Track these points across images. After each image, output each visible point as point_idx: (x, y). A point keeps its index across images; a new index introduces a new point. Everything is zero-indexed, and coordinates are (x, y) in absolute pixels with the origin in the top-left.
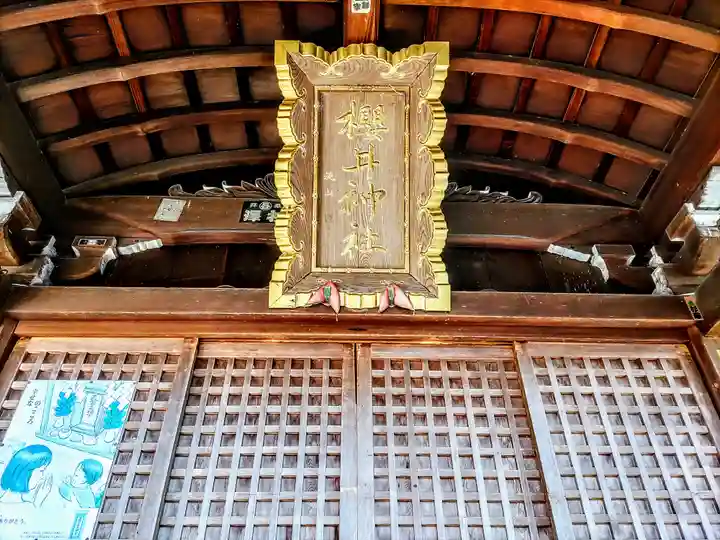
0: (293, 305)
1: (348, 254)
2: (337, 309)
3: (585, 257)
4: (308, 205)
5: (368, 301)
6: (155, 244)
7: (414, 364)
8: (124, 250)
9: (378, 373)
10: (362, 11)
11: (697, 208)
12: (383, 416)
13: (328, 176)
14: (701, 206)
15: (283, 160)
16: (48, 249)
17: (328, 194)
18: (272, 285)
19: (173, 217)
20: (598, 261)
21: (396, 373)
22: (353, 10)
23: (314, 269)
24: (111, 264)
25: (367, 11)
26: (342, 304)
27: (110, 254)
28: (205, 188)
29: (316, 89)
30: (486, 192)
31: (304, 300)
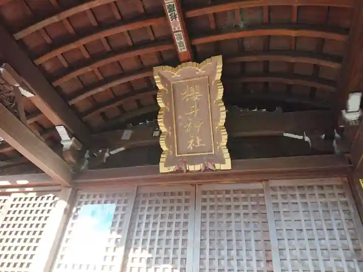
0: (169, 171)
1: (190, 148)
2: (185, 171)
3: (301, 137)
4: (172, 131)
5: (198, 167)
6: (122, 149)
7: (219, 192)
8: (112, 153)
9: (204, 197)
10: (183, 50)
11: (347, 112)
12: (205, 214)
13: (180, 117)
14: (349, 111)
15: (161, 114)
16: (87, 156)
17: (180, 124)
18: (160, 163)
19: (128, 138)
20: (307, 139)
21: (212, 196)
22: (180, 51)
23: (177, 155)
24: (107, 159)
25: (186, 50)
26: (188, 169)
27: (107, 155)
28: (140, 124)
29: (172, 83)
30: (256, 110)
31: (172, 169)
